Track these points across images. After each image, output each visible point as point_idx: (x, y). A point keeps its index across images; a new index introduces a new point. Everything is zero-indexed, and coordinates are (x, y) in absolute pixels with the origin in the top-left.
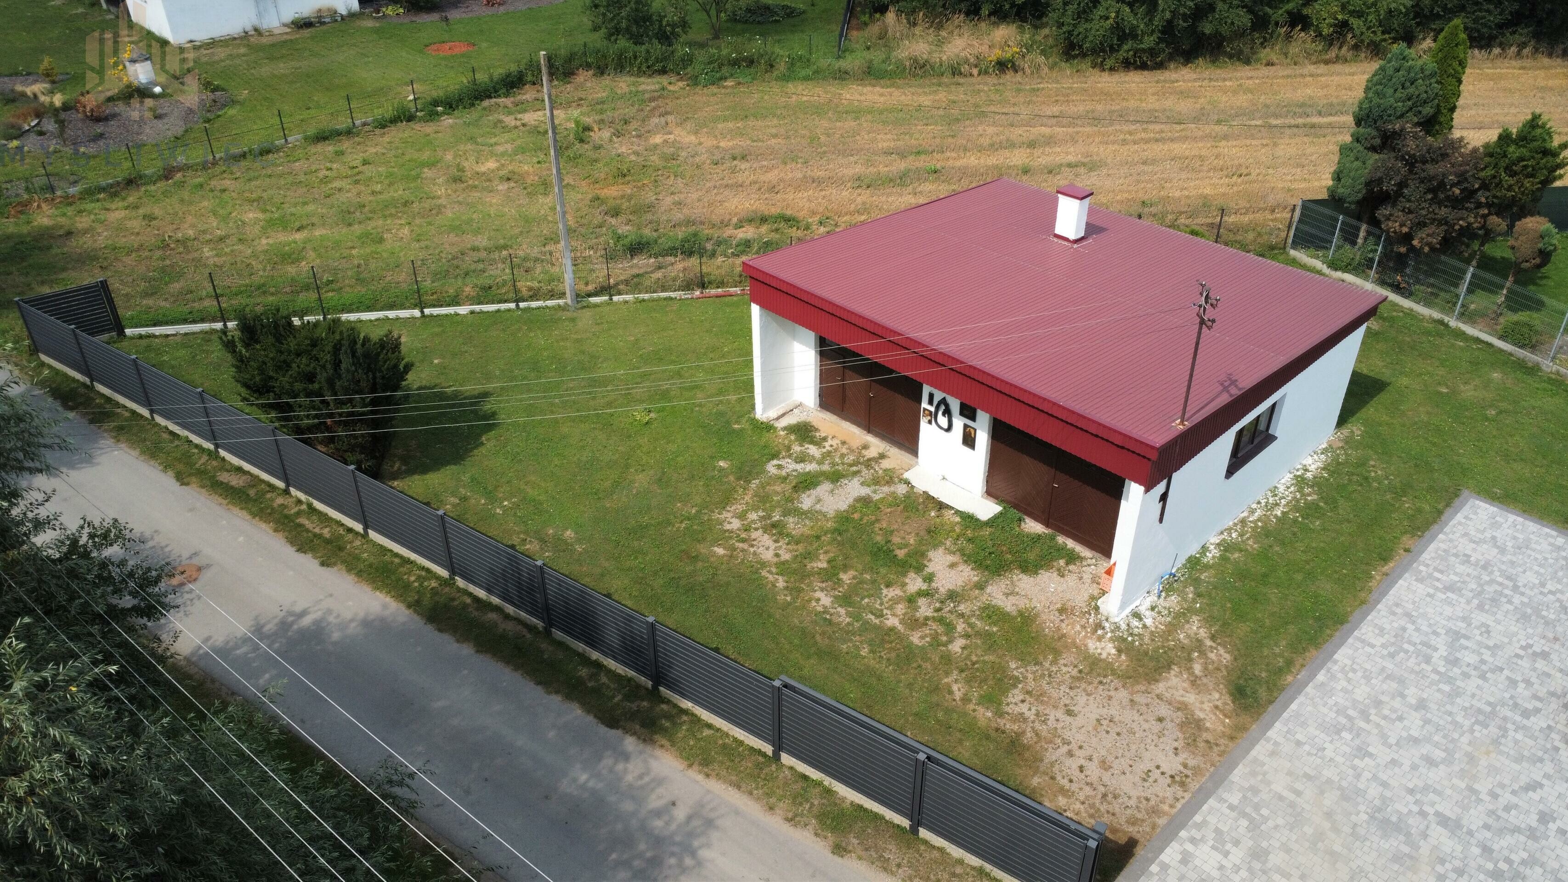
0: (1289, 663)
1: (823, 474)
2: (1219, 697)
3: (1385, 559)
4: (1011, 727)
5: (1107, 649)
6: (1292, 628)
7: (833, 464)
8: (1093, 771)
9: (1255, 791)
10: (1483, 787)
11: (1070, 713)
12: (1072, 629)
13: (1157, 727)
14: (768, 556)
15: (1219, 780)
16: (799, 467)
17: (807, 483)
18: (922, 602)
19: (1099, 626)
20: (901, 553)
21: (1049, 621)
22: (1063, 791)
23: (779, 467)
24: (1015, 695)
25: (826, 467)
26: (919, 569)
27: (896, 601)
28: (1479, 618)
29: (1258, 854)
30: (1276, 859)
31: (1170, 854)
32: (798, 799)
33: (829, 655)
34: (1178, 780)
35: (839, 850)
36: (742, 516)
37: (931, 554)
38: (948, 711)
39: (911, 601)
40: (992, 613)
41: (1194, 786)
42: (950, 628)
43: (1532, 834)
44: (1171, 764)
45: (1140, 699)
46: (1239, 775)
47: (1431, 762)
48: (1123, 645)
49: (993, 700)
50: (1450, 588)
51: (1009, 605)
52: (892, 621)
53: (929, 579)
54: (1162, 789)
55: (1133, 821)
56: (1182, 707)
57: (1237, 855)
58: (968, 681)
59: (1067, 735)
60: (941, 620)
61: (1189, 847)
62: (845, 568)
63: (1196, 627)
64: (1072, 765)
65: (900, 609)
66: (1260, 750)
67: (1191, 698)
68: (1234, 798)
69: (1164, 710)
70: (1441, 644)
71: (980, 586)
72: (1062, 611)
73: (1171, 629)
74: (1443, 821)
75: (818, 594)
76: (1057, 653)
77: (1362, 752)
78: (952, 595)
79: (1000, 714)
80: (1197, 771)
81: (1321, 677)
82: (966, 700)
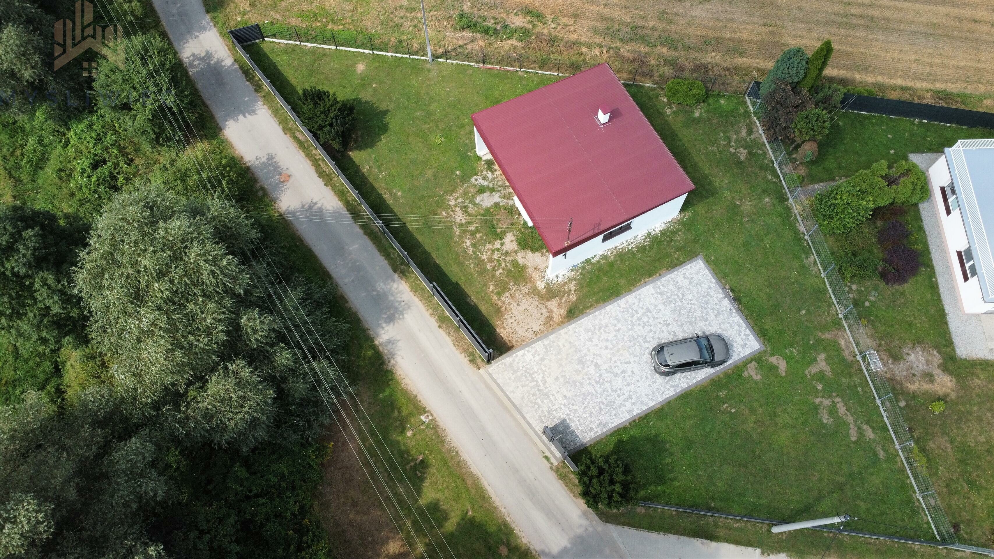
0: (591, 306)
1: (488, 187)
2: (563, 312)
3: (650, 276)
4: (500, 304)
5: (541, 285)
6: (601, 294)
7: (494, 184)
8: (515, 324)
9: (553, 342)
10: (615, 359)
11: (518, 305)
12: (535, 275)
13: (539, 316)
14: (458, 219)
15: (546, 336)
16: (482, 182)
17: (482, 190)
18: (496, 252)
19: (544, 277)
20: (499, 231)
21: (530, 271)
22: (504, 328)
23: (476, 180)
24: (507, 294)
25: (491, 185)
26: (501, 239)
27: (489, 249)
28: (661, 307)
29: (542, 359)
30: (546, 362)
31: (520, 353)
33: (461, 264)
34: (535, 334)
35: (440, 327)
36: (456, 199)
37: (508, 234)
38: (486, 294)
39: (493, 251)
40: (515, 263)
41: (539, 336)
42: (500, 265)
43: (616, 375)
44: (536, 328)
45: (540, 306)
46: (552, 337)
47: (606, 348)
48: (547, 287)
49: (499, 294)
51: (521, 261)
52: (485, 258)
53: (502, 244)
54: (530, 335)
55: (517, 341)
56: (550, 312)
57: (537, 358)
58: (496, 286)
59: (514, 311)
60: (499, 262)
61: (526, 352)
62: (480, 232)
63: (572, 286)
64: (510, 320)
65: (489, 253)
66: (563, 331)
67: (555, 309)
68: (547, 342)
69: (544, 312)
70: (641, 312)
71: (516, 252)
72: (535, 269)
73: (565, 283)
74: (597, 365)
75: (467, 241)
76: (526, 283)
77: (590, 340)
78: (507, 253)
79: (499, 299)
80: (542, 332)
81: (597, 313)
82: (492, 292)
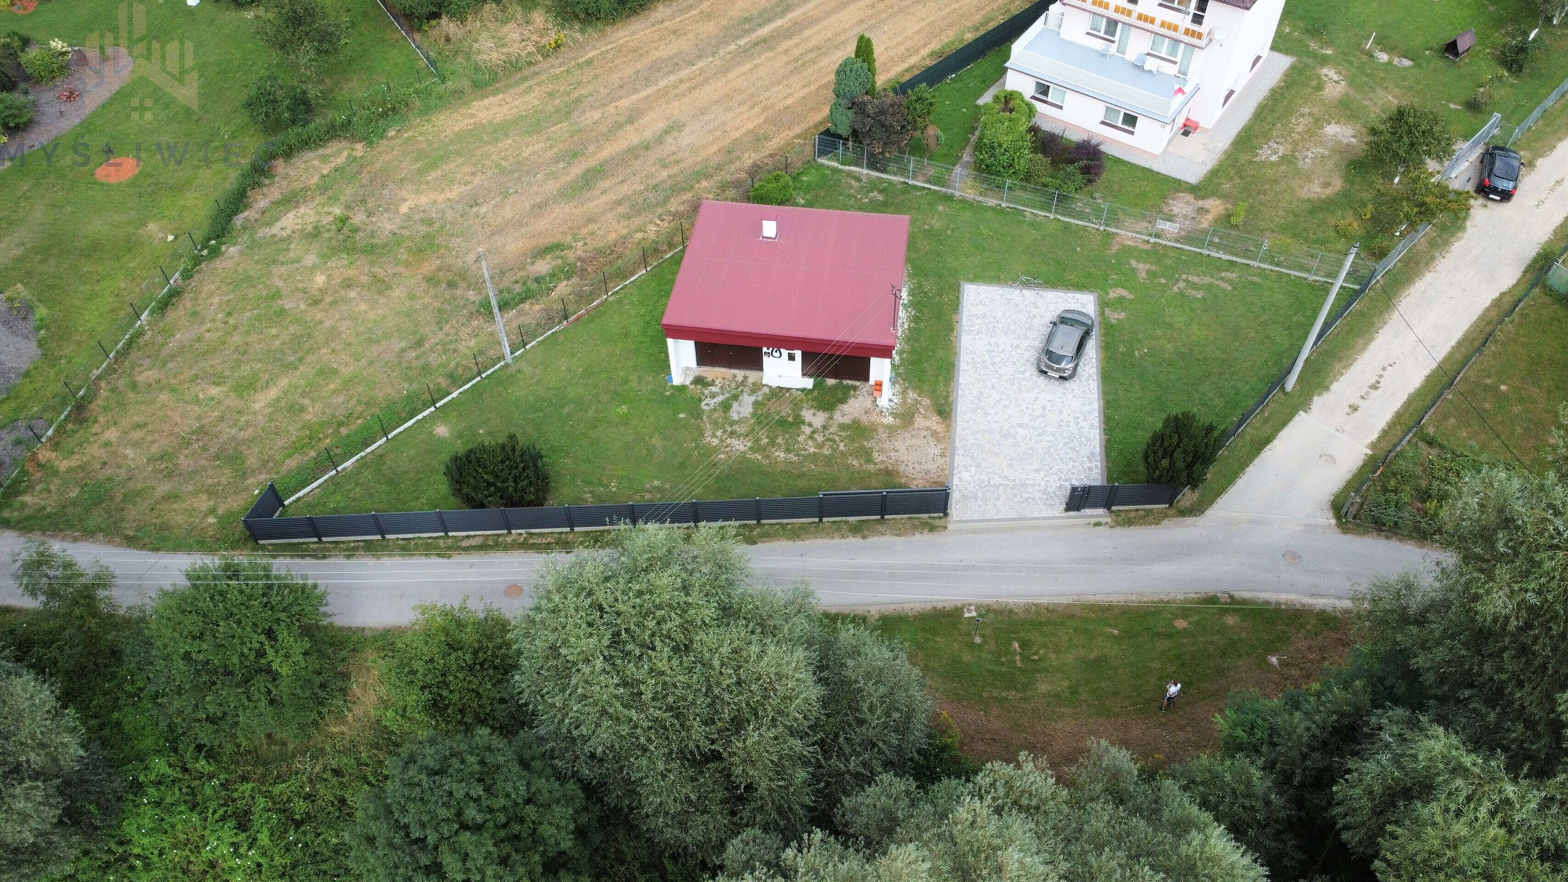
0: (948, 392)
1: (728, 399)
2: (936, 418)
3: (952, 330)
4: (882, 467)
5: (889, 420)
6: (941, 378)
7: (729, 392)
8: (917, 467)
9: (965, 446)
10: (1023, 407)
11: (896, 451)
12: (874, 418)
13: (925, 440)
14: (742, 448)
15: (953, 448)
16: (715, 400)
17: (726, 406)
18: (816, 436)
19: (881, 412)
20: (790, 419)
21: (864, 419)
22: (913, 479)
23: (707, 404)
24: (875, 455)
25: (727, 395)
26: (803, 422)
27: (806, 441)
28: (993, 340)
29: (978, 466)
30: (984, 464)
31: (956, 481)
32: (838, 530)
33: (801, 476)
34: (943, 455)
35: (864, 537)
36: (714, 436)
37: (802, 413)
38: (858, 473)
39: (811, 437)
40: (842, 427)
41: (948, 454)
42: (834, 441)
43: (1043, 416)
44: (937, 451)
45: (913, 433)
46: (958, 443)
47: (1006, 406)
48: (895, 415)
49: (869, 460)
50: (979, 332)
51: (846, 420)
52: (812, 450)
53: (810, 425)
54: (941, 461)
55: (939, 477)
56: (927, 429)
57: (973, 470)
58: (856, 458)
59: (901, 459)
60: (829, 440)
61: (959, 475)
62: (776, 437)
63: (912, 395)
64: (910, 468)
65: (810, 442)
66: (959, 431)
67: (928, 424)
68: (961, 452)
69: (924, 433)
70: (986, 358)
71: (831, 418)
72: (866, 413)
73: (904, 398)
74: (1019, 425)
75: (777, 454)
76: (876, 430)
77: (986, 414)
78: (825, 427)
79: (876, 464)
80: (946, 448)
81: (960, 393)
82: (861, 465)
